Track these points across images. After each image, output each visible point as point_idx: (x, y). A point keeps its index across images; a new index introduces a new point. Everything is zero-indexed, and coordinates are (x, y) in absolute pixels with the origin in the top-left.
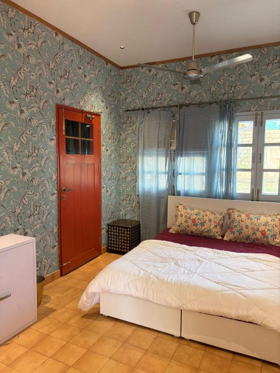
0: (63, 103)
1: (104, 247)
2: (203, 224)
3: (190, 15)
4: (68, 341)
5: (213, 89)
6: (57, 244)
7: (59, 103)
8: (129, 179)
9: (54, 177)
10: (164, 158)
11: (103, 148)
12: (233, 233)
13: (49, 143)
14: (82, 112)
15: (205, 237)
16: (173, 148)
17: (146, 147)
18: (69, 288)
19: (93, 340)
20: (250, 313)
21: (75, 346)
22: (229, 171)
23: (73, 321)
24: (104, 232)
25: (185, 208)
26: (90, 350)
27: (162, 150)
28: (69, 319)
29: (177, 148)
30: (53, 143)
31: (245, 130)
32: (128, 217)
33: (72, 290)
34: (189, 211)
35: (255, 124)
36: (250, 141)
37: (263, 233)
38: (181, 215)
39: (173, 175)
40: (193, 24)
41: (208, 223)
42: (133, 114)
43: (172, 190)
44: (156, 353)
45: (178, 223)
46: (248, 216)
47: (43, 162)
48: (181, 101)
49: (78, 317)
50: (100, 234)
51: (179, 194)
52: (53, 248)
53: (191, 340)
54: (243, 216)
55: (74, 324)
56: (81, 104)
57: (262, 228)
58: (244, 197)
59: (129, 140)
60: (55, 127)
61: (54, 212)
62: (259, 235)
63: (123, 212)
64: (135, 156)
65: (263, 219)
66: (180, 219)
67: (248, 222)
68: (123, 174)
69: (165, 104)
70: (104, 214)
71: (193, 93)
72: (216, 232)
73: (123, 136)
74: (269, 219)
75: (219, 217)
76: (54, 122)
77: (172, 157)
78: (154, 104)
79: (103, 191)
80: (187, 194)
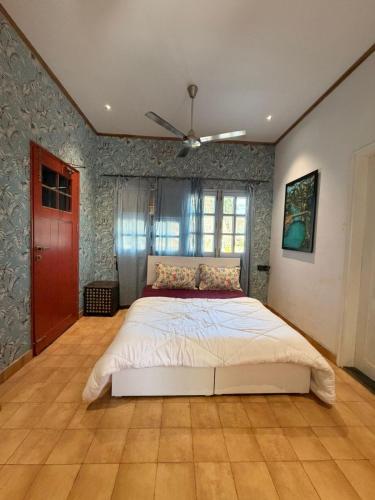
0: (38, 143)
1: (81, 311)
2: (182, 279)
3: (190, 89)
4: (80, 462)
5: (185, 167)
6: (28, 317)
7: (34, 140)
8: (105, 241)
9: (26, 232)
10: (143, 223)
11: (81, 208)
12: (206, 283)
13: (20, 187)
14: (62, 162)
15: (184, 289)
16: (152, 212)
17: (126, 211)
18: (53, 370)
19: (119, 443)
20: (288, 354)
21: (96, 466)
22: (199, 234)
23: (76, 421)
24: (81, 296)
25: (165, 266)
26: (123, 463)
27: (141, 214)
28: (69, 420)
29: (156, 213)
30: (26, 188)
31: (209, 202)
32: (104, 278)
33: (56, 373)
34: (169, 268)
35: (217, 199)
36: (213, 211)
37: (229, 281)
38: (163, 272)
39: (151, 237)
40: (192, 97)
41: (186, 277)
42: (110, 179)
43: (151, 251)
44: (202, 427)
45: (160, 280)
46: (216, 268)
47: (11, 210)
48: (158, 174)
49: (82, 412)
50: (77, 299)
51: (157, 254)
52: (23, 323)
53: (224, 395)
54: (213, 270)
55: (80, 426)
56: (60, 153)
57: (228, 278)
58: (209, 255)
59: (105, 203)
60: (28, 169)
61: (26, 276)
62: (226, 283)
63: (98, 273)
64: (113, 219)
65: (227, 271)
66: (161, 276)
67: (218, 274)
68: (98, 236)
69: (144, 174)
70: (81, 278)
71: (169, 169)
72: (192, 284)
73: (99, 199)
74: (231, 270)
75: (194, 271)
76: (27, 162)
77: (150, 221)
78: (132, 173)
79: (81, 252)
80: (164, 254)
